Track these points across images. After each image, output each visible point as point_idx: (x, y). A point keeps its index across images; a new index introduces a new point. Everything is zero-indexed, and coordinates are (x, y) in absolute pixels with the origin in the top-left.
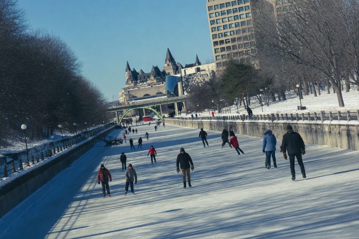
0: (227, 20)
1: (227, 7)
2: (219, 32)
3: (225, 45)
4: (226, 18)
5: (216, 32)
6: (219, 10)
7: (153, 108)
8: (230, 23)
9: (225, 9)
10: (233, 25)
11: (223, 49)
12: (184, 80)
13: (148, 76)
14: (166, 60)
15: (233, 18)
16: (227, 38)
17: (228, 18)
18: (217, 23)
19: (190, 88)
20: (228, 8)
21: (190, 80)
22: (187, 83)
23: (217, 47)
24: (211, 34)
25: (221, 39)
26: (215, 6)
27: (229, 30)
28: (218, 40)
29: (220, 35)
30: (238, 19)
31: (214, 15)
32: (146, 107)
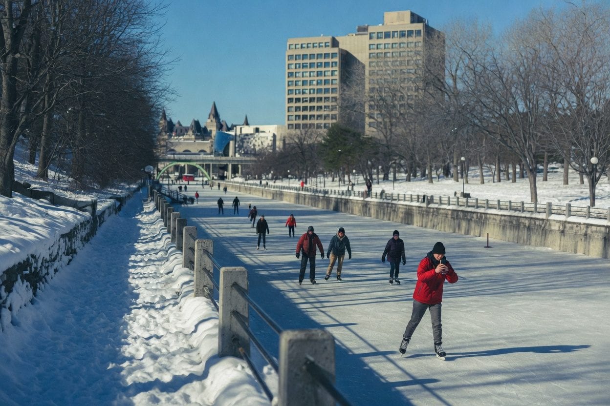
0: (308, 74)
1: (310, 59)
2: (297, 88)
3: (301, 104)
4: (307, 72)
5: (293, 88)
6: (301, 62)
7: (203, 166)
8: (312, 78)
9: (308, 61)
10: (315, 83)
11: (297, 109)
12: (238, 139)
13: (186, 130)
14: (209, 116)
15: (315, 74)
16: (304, 96)
17: (310, 72)
18: (296, 77)
19: (244, 150)
20: (312, 61)
21: (245, 141)
22: (241, 144)
23: (291, 105)
24: (287, 88)
25: (297, 96)
26: (296, 55)
27: (308, 87)
28: (294, 96)
29: (297, 92)
30: (321, 75)
31: (293, 66)
32: (191, 164)
